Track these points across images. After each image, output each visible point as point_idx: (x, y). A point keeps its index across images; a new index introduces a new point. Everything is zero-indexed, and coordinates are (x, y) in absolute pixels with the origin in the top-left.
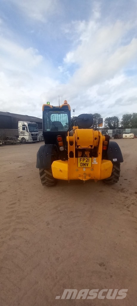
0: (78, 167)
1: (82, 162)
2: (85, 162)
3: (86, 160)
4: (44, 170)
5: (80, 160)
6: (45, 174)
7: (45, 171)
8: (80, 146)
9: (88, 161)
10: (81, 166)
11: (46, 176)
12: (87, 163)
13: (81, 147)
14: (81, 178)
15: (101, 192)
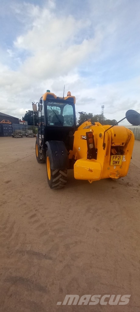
0: (111, 165)
1: (114, 160)
2: (117, 160)
3: (118, 157)
4: (58, 172)
5: (113, 158)
6: (60, 176)
7: (60, 172)
8: (114, 143)
9: (119, 159)
10: (113, 164)
11: (61, 177)
12: (119, 160)
13: (115, 145)
14: (112, 177)
15: (113, 188)
